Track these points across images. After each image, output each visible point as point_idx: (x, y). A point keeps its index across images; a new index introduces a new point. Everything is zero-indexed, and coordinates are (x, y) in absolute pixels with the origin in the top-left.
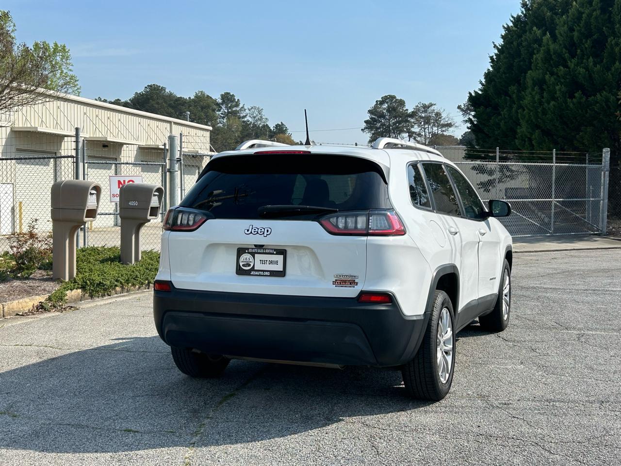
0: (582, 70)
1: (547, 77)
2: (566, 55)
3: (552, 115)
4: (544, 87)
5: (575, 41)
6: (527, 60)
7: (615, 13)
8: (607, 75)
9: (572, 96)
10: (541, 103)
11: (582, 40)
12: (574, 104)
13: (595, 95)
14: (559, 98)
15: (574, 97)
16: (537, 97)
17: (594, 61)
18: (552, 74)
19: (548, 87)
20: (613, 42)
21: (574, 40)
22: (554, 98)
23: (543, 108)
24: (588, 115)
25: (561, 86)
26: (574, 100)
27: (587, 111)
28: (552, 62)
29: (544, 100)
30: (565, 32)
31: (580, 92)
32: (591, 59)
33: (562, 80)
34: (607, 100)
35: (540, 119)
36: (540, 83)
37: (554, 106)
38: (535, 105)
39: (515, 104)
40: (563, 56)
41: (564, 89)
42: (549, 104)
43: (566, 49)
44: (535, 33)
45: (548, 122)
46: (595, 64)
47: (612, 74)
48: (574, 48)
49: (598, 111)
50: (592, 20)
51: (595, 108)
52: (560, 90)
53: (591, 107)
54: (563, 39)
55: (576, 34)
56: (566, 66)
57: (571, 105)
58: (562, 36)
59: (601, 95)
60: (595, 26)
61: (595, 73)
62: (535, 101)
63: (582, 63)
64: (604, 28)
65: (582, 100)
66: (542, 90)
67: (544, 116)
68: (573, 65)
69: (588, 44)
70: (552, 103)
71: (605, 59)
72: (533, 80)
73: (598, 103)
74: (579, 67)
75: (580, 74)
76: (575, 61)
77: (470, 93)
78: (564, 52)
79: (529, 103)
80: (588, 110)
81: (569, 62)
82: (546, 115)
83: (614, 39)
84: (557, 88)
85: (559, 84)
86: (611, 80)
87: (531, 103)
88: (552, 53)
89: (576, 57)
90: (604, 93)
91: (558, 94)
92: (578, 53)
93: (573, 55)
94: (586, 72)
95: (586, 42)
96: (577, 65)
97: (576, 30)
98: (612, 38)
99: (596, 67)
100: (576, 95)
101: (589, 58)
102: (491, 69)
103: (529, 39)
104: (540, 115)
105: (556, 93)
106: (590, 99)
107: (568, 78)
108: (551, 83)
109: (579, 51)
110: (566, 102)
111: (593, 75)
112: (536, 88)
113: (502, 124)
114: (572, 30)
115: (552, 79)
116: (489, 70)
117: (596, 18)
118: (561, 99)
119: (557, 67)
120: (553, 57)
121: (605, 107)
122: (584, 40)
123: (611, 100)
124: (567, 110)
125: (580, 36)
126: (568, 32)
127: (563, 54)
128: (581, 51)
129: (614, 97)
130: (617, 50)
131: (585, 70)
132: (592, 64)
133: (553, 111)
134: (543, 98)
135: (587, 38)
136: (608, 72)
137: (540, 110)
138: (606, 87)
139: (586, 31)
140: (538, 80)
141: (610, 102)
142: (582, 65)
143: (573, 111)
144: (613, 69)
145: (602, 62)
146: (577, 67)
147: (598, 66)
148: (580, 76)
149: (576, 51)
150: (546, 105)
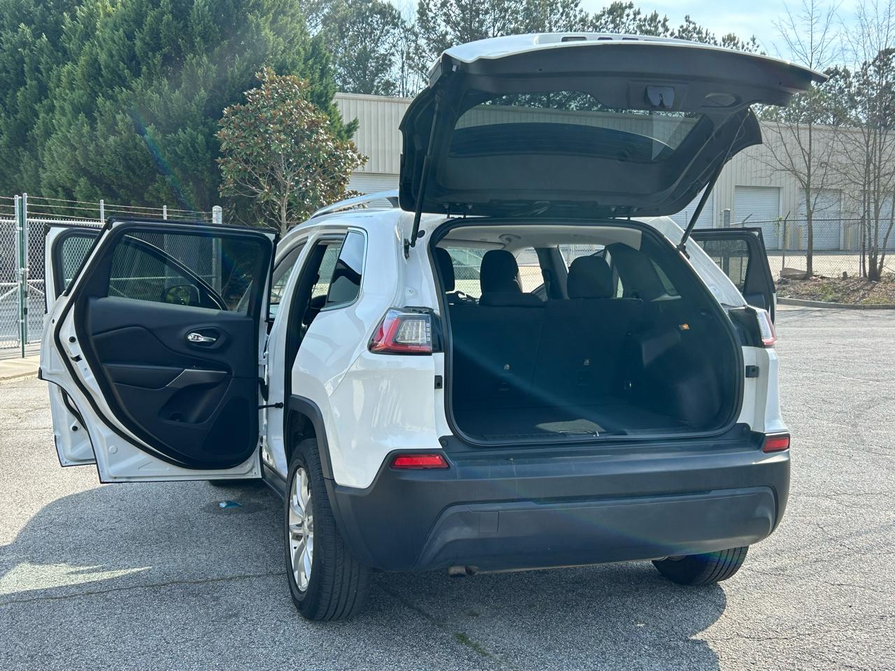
0: (156, 96)
1: (99, 100)
2: (125, 71)
3: (113, 155)
5: (137, 53)
6: (11, 71)
7: (194, 21)
8: (189, 105)
9: (143, 132)
10: (93, 138)
11: (148, 54)
12: (146, 143)
13: (176, 132)
14: (123, 132)
15: (146, 132)
16: (86, 129)
17: (170, 84)
18: (107, 97)
19: (102, 115)
20: (194, 61)
21: (135, 52)
23: (97, 145)
24: (165, 159)
25: (125, 115)
26: (145, 136)
27: (165, 153)
28: (101, 79)
29: (98, 133)
30: (120, 39)
31: (152, 126)
32: (165, 81)
33: (125, 107)
34: (193, 141)
35: (92, 160)
36: (88, 109)
37: (115, 142)
38: (83, 139)
40: (120, 72)
41: (128, 119)
42: (106, 140)
43: (124, 63)
44: (23, 32)
45: (106, 165)
46: (172, 90)
47: (195, 104)
48: (134, 62)
49: (180, 153)
50: (162, 28)
51: (177, 148)
52: (122, 120)
53: (169, 149)
54: (117, 48)
56: (129, 88)
57: (143, 143)
58: (116, 43)
59: (185, 133)
60: (165, 35)
61: (173, 101)
63: (152, 85)
64: (180, 40)
65: (157, 138)
66: (92, 121)
67: (98, 157)
68: (140, 87)
69: (157, 59)
70: (112, 138)
71: (184, 83)
73: (179, 142)
75: (151, 100)
76: (141, 81)
78: (121, 68)
79: (73, 137)
81: (132, 82)
82: (102, 156)
83: (195, 56)
84: (118, 117)
85: (120, 111)
86: (195, 113)
87: (76, 137)
88: (102, 67)
89: (142, 76)
90: (188, 129)
91: (121, 126)
93: (136, 73)
94: (160, 98)
95: (154, 56)
96: (145, 87)
98: (192, 55)
99: (174, 92)
100: (148, 129)
101: (161, 79)
104: (92, 156)
105: (116, 125)
106: (171, 136)
107: (132, 105)
108: (106, 109)
109: (144, 69)
110: (134, 139)
111: (170, 103)
112: (82, 116)
114: (130, 36)
115: (108, 103)
117: (168, 24)
118: (125, 132)
120: (104, 72)
121: (191, 149)
122: (150, 54)
123: (199, 141)
124: (135, 148)
125: (144, 46)
126: (126, 39)
127: (119, 70)
128: (148, 69)
129: (203, 137)
130: (200, 72)
131: (158, 96)
132: (167, 88)
133: (113, 150)
134: (96, 131)
135: (154, 51)
136: (190, 102)
137: (91, 148)
138: (188, 122)
139: (152, 40)
140: (81, 104)
141: (197, 143)
142: (153, 87)
143: (145, 152)
144: (197, 98)
145: (181, 86)
146: (147, 90)
147: (177, 91)
148: (152, 104)
149: (141, 68)
150: (102, 140)
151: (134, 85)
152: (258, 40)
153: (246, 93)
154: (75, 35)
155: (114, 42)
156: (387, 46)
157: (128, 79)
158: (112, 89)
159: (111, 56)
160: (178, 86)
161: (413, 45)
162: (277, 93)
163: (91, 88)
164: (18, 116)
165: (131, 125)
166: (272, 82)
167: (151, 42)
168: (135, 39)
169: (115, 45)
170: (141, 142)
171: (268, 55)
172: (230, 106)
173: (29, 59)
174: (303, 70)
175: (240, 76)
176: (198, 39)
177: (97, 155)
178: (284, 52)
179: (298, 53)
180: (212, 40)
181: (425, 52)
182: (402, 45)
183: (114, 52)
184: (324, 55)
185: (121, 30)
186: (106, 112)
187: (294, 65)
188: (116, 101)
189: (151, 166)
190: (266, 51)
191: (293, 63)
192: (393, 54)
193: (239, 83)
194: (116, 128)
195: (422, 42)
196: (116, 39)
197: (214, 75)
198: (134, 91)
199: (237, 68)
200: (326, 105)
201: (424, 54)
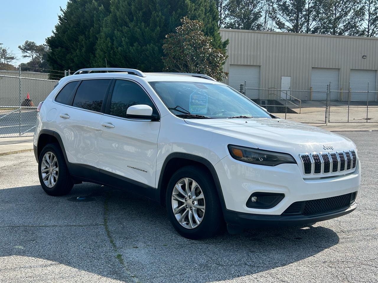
1: (116, 32)
2: (127, 19)
3: (120, 56)
4: (114, 38)
5: (132, 11)
6: (89, 21)
9: (132, 45)
11: (137, 12)
12: (134, 50)
13: (146, 46)
14: (124, 46)
16: (110, 44)
18: (119, 30)
19: (116, 38)
20: (155, 15)
21: (131, 11)
22: (120, 45)
23: (114, 51)
24: (141, 57)
25: (125, 38)
26: (133, 47)
27: (141, 54)
28: (117, 23)
30: (125, 5)
31: (137, 43)
32: (143, 24)
33: (126, 35)
34: (153, 49)
35: (112, 58)
36: (111, 36)
37: (121, 50)
38: (108, 49)
39: (83, 47)
40: (125, 20)
41: (127, 40)
42: (117, 49)
43: (127, 16)
44: (94, 4)
45: (117, 60)
46: (145, 27)
47: (155, 33)
48: (131, 16)
49: (148, 55)
51: (146, 53)
52: (124, 41)
53: (143, 53)
54: (124, 9)
55: (133, 7)
56: (128, 26)
57: (132, 51)
59: (150, 46)
60: (144, 3)
61: (146, 32)
62: (108, 47)
63: (137, 25)
64: (150, 6)
65: (138, 48)
66: (112, 41)
67: (114, 57)
68: (132, 26)
70: (120, 48)
71: (151, 24)
72: (105, 33)
73: (148, 50)
74: (136, 28)
75: (136, 32)
76: (133, 23)
78: (125, 18)
79: (105, 48)
82: (116, 56)
84: (123, 39)
85: (124, 37)
86: (155, 37)
87: (106, 48)
88: (118, 18)
89: (134, 21)
90: (151, 44)
91: (124, 43)
93: (131, 20)
94: (140, 31)
95: (139, 13)
98: (155, 12)
100: (134, 44)
101: (141, 23)
102: (60, 24)
103: (90, 8)
104: (112, 56)
106: (144, 47)
107: (129, 34)
108: (118, 36)
109: (135, 18)
110: (129, 49)
111: (144, 33)
112: (108, 39)
113: (75, 59)
114: (130, 4)
115: (119, 33)
116: (58, 24)
118: (125, 46)
120: (118, 20)
121: (152, 53)
122: (138, 12)
123: (155, 49)
124: (130, 53)
125: (135, 9)
126: (128, 5)
127: (125, 19)
128: (136, 18)
129: (157, 48)
130: (158, 19)
131: (139, 30)
132: (143, 26)
133: (120, 53)
134: (114, 45)
135: (139, 10)
136: (153, 32)
137: (111, 52)
138: (152, 41)
139: (139, 6)
140: (109, 34)
141: (155, 50)
142: (137, 27)
143: (133, 54)
144: (156, 30)
145: (149, 26)
146: (135, 27)
147: (147, 28)
148: (137, 33)
149: (134, 18)
150: (116, 49)
151: (130, 25)
152: (183, 5)
153: (176, 28)
154: (114, 5)
155: (123, 7)
156: (258, 8)
157: (128, 23)
158: (121, 27)
159: (122, 13)
160: (148, 25)
161: (271, 8)
162: (189, 28)
163: (114, 27)
164: (90, 40)
165: (128, 43)
166: (187, 23)
167: (138, 7)
168: (132, 5)
169: (123, 8)
170: (131, 50)
171: (188, 12)
172: (169, 34)
173: (96, 15)
174: (204, 18)
175: (175, 21)
176: (158, 5)
177: (113, 56)
178: (195, 10)
179: (202, 10)
180: (164, 5)
181: (276, 10)
182: (266, 7)
183: (123, 11)
184: (215, 11)
185: (126, 1)
186: (118, 37)
187: (199, 16)
188: (123, 32)
189: (136, 60)
190: (187, 10)
191: (199, 15)
192: (261, 12)
193: (174, 24)
194: (122, 44)
195: (275, 6)
197: (164, 20)
198: (130, 28)
199: (174, 17)
200: (214, 33)
201: (276, 12)
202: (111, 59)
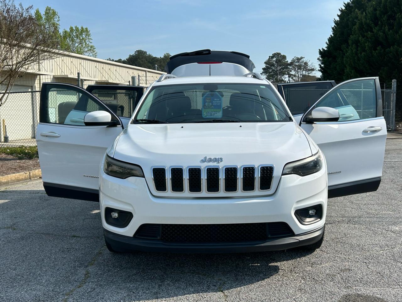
0: (381, 34)
1: (360, 38)
2: (372, 25)
3: (363, 60)
4: (359, 44)
8: (396, 36)
9: (375, 49)
10: (356, 54)
11: (382, 16)
12: (377, 54)
13: (390, 47)
14: (367, 51)
15: (377, 50)
16: (354, 51)
17: (388, 28)
18: (363, 37)
19: (361, 44)
20: (400, 17)
21: (377, 16)
22: (364, 51)
23: (358, 57)
24: (385, 60)
25: (369, 43)
26: (376, 51)
28: (364, 29)
31: (380, 47)
32: (387, 27)
33: (370, 40)
34: (397, 51)
36: (357, 42)
37: (364, 55)
38: (354, 55)
40: (370, 26)
41: (370, 45)
42: (361, 54)
43: (372, 21)
44: (356, 13)
45: (361, 65)
46: (389, 30)
47: (399, 36)
49: (391, 57)
50: (388, 4)
51: (390, 55)
52: (368, 46)
53: (387, 55)
54: (370, 15)
55: (378, 12)
56: (372, 31)
57: (375, 54)
58: (369, 13)
59: (393, 48)
60: (389, 7)
62: (353, 53)
63: (381, 30)
64: (395, 8)
65: (381, 51)
66: (357, 46)
67: (358, 62)
68: (376, 31)
69: (385, 18)
70: (363, 53)
71: (395, 27)
72: (352, 41)
73: (391, 52)
74: (379, 32)
75: (380, 36)
76: (377, 28)
77: (320, 50)
80: (385, 56)
81: (373, 29)
82: (360, 61)
84: (366, 44)
85: (367, 42)
86: (399, 39)
88: (363, 24)
89: (378, 26)
90: (395, 46)
91: (367, 48)
92: (379, 23)
93: (376, 25)
94: (384, 34)
95: (384, 17)
96: (378, 30)
97: (378, 10)
98: (399, 14)
99: (390, 31)
100: (378, 48)
101: (385, 26)
102: (333, 35)
103: (353, 17)
104: (356, 62)
105: (365, 47)
106: (387, 50)
107: (373, 39)
108: (363, 42)
110: (372, 53)
111: (388, 36)
112: (354, 45)
113: (337, 67)
114: (375, 10)
115: (363, 39)
116: (331, 35)
119: (367, 32)
124: (373, 57)
125: (381, 13)
127: (370, 24)
132: (387, 30)
133: (363, 58)
134: (358, 51)
135: (384, 14)
137: (356, 58)
138: (396, 43)
139: (384, 10)
142: (381, 31)
143: (376, 58)
147: (391, 31)
149: (378, 23)
150: (359, 55)
151: (374, 30)
160: (392, 28)
196: (370, 12)
198: (374, 33)
202: (356, 64)
